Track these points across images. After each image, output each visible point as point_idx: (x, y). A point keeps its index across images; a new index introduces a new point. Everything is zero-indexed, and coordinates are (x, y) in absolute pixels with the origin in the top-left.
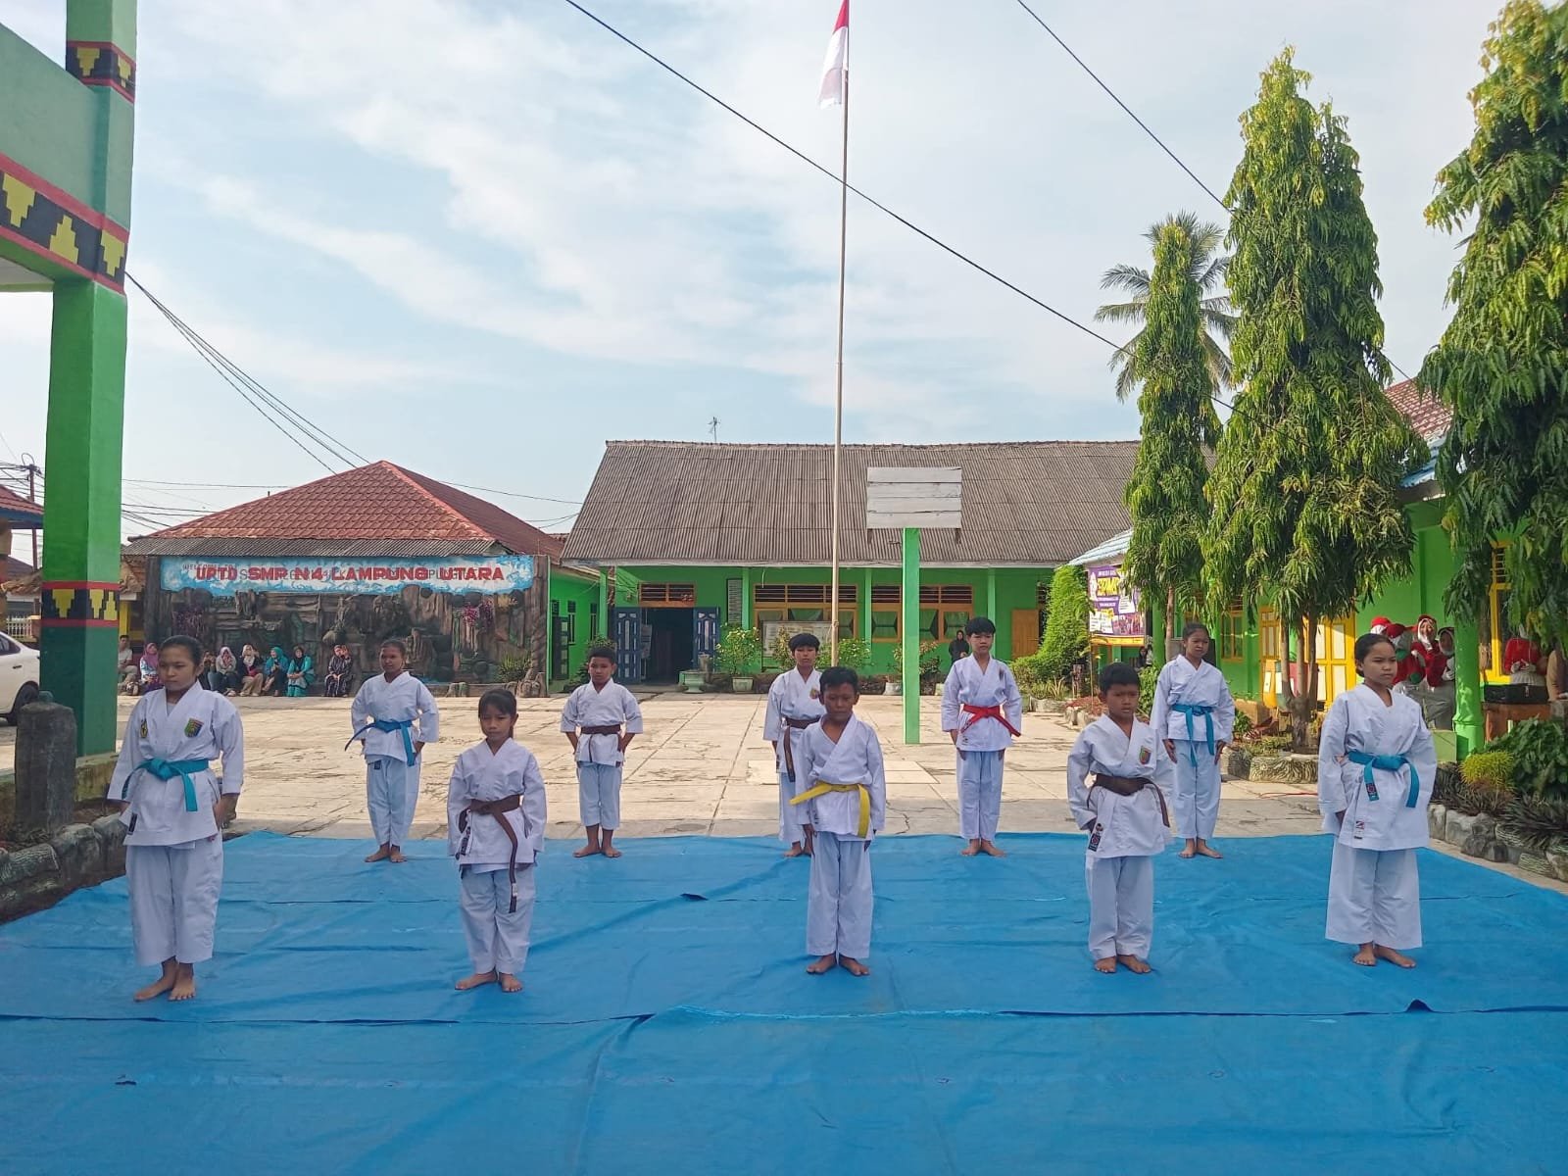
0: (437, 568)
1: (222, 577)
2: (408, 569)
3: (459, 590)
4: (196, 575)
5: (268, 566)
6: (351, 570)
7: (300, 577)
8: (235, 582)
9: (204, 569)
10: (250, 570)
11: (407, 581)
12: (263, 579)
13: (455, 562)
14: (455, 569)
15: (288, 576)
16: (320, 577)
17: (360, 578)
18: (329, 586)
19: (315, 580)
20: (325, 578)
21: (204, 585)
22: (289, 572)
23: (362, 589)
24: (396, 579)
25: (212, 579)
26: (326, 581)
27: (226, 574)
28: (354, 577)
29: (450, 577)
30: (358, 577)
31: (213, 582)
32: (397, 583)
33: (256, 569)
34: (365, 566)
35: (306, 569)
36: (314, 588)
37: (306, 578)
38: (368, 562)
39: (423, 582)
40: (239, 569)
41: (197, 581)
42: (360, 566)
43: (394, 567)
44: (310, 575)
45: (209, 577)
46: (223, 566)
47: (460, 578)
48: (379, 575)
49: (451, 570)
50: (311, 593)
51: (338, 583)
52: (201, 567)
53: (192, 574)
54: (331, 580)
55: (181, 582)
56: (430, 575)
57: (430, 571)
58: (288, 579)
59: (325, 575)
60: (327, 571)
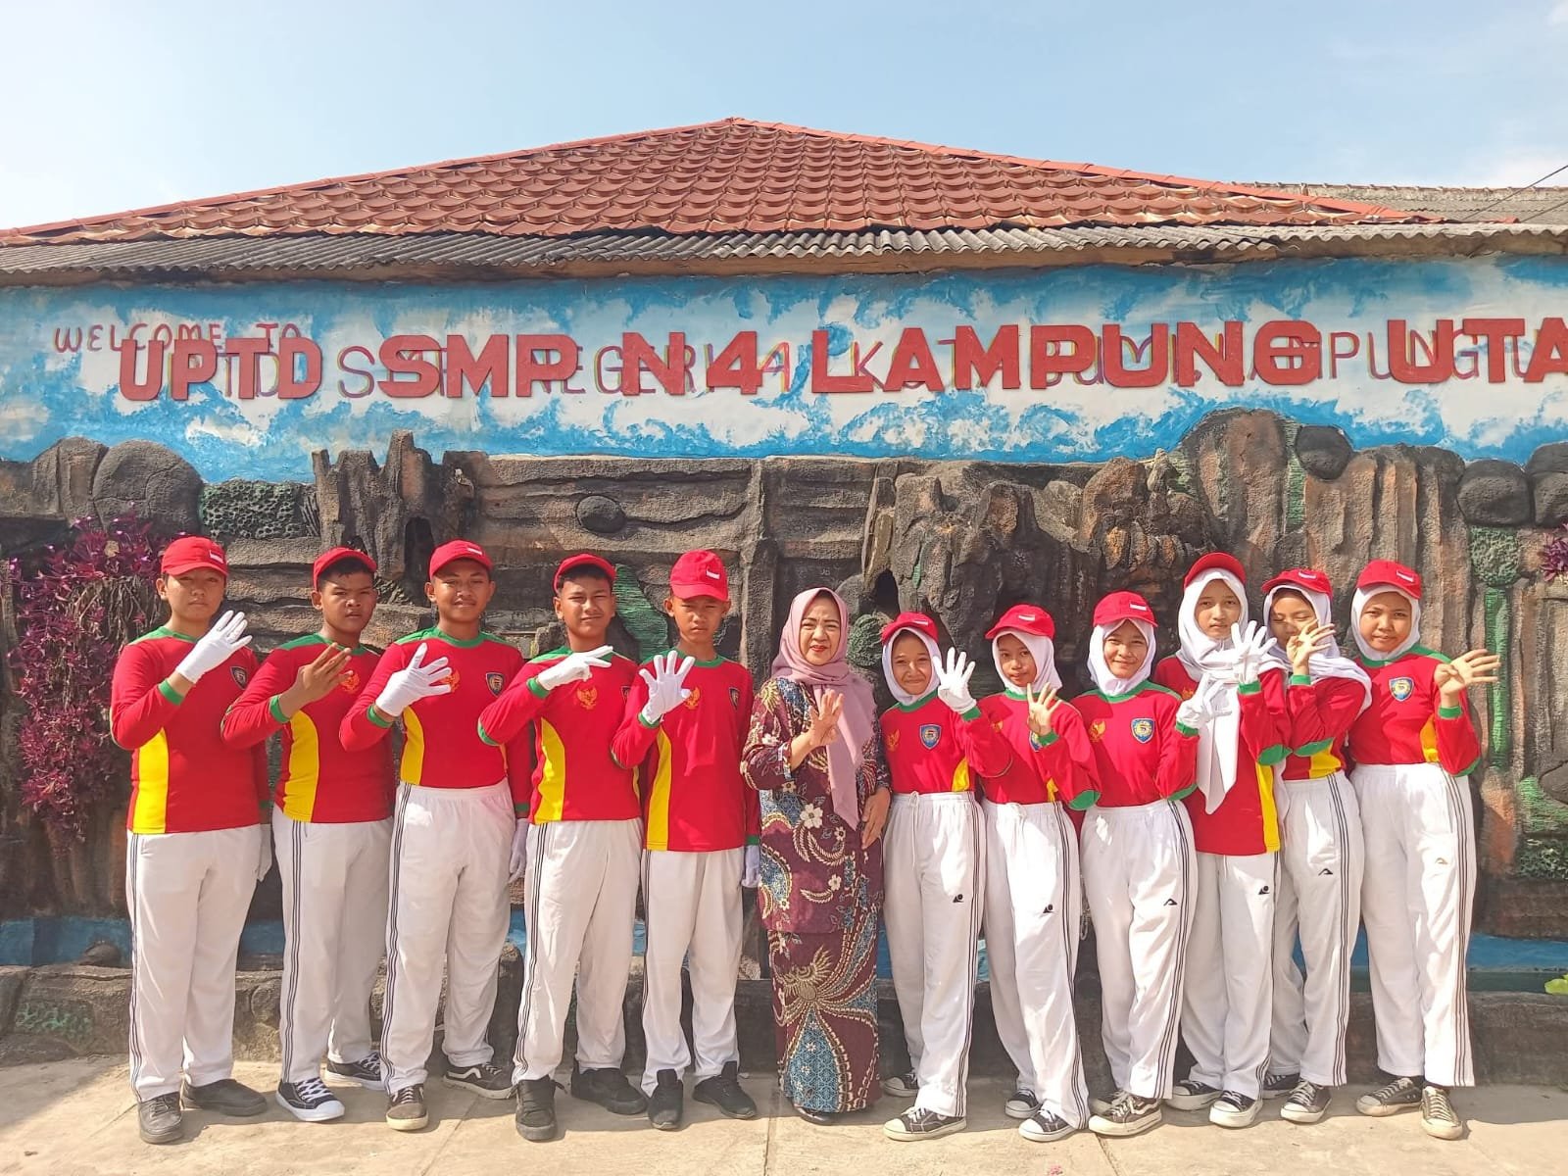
0: (1372, 324)
1: (250, 389)
2: (1213, 331)
3: (1493, 438)
4: (115, 380)
5: (479, 328)
6: (913, 342)
7: (647, 379)
8: (313, 409)
9: (158, 349)
10: (393, 350)
11: (1211, 389)
12: (457, 394)
13: (1464, 292)
14: (1472, 327)
15: (583, 379)
16: (749, 381)
17: (962, 381)
18: (794, 424)
19: (729, 395)
20: (772, 385)
21: (154, 435)
22: (587, 359)
23: (970, 435)
24: (1148, 379)
25: (197, 397)
26: (779, 402)
27: (268, 368)
28: (929, 377)
29: (1442, 368)
30: (947, 375)
31: (201, 411)
32: (1155, 402)
33: (424, 344)
34: (986, 318)
35: (677, 341)
36: (719, 435)
37: (676, 382)
38: (1002, 298)
39: (1296, 394)
40: (333, 344)
41: (124, 406)
42: (960, 318)
43: (1136, 324)
44: (699, 373)
45: (180, 391)
46: (253, 331)
47: (1497, 375)
48: (1062, 366)
49: (1444, 333)
50: (712, 464)
51: (843, 408)
52: (144, 337)
53: (99, 371)
54: (807, 396)
55: (44, 416)
56: (1334, 356)
57: (1334, 336)
58: (583, 391)
59: (778, 369)
60: (785, 345)
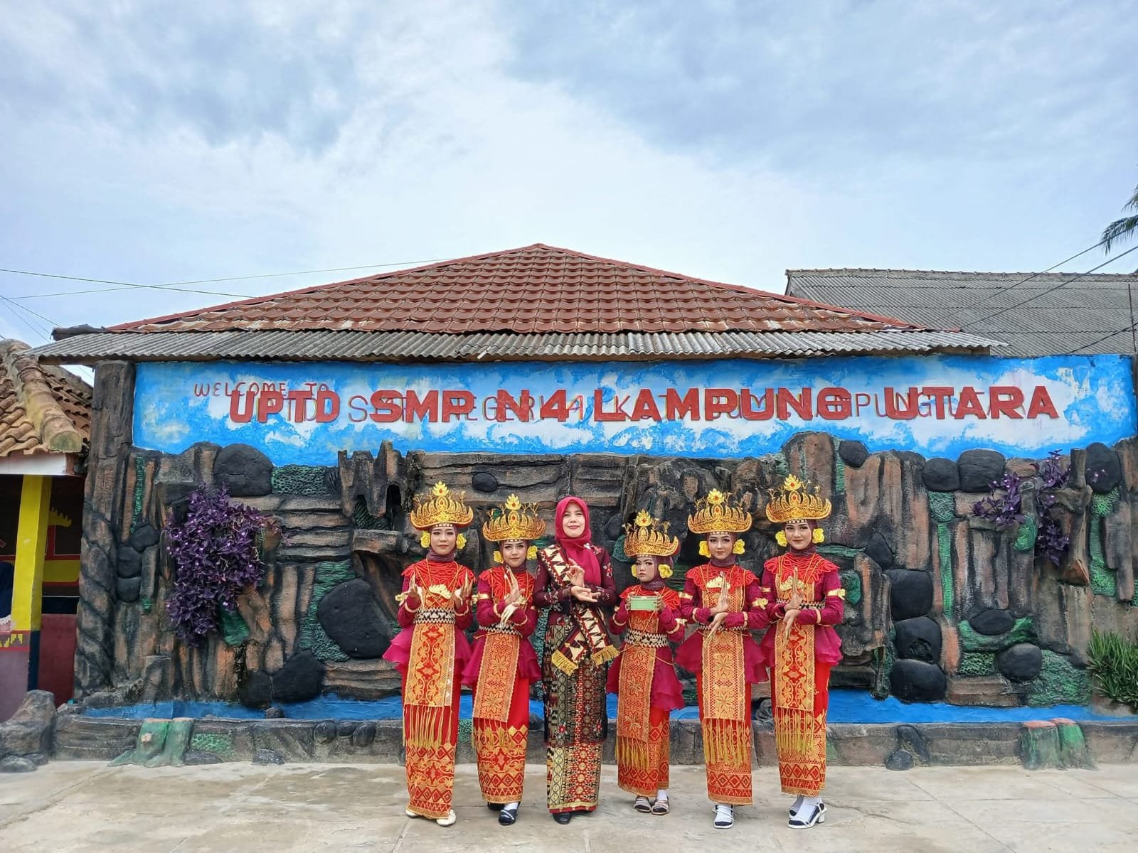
0: (876, 389)
1: (300, 417)
2: (796, 393)
3: (940, 447)
4: (228, 411)
5: (423, 387)
6: (645, 396)
7: (509, 413)
8: (333, 428)
9: (250, 395)
10: (377, 398)
11: (796, 421)
12: (410, 420)
13: (923, 374)
14: (927, 391)
15: (476, 413)
16: (562, 415)
17: (670, 416)
18: (585, 437)
19: (552, 422)
20: (574, 417)
21: (248, 439)
22: (478, 403)
23: (675, 444)
24: (765, 416)
25: (272, 421)
26: (578, 425)
27: (311, 407)
28: (654, 414)
29: (913, 411)
30: (663, 413)
31: (274, 428)
32: (768, 428)
33: (395, 395)
34: (682, 384)
35: (526, 395)
36: (546, 442)
37: (524, 416)
38: (690, 375)
39: (840, 424)
40: (346, 394)
41: (232, 425)
42: (668, 384)
43: (758, 387)
44: (536, 411)
45: (263, 417)
46: (303, 387)
47: (940, 415)
48: (720, 409)
49: (913, 394)
50: (541, 456)
51: (611, 428)
52: (244, 390)
53: (219, 407)
54: (592, 422)
55: (187, 430)
56: (858, 405)
57: (857, 395)
58: (476, 419)
59: (577, 409)
60: (581, 397)
